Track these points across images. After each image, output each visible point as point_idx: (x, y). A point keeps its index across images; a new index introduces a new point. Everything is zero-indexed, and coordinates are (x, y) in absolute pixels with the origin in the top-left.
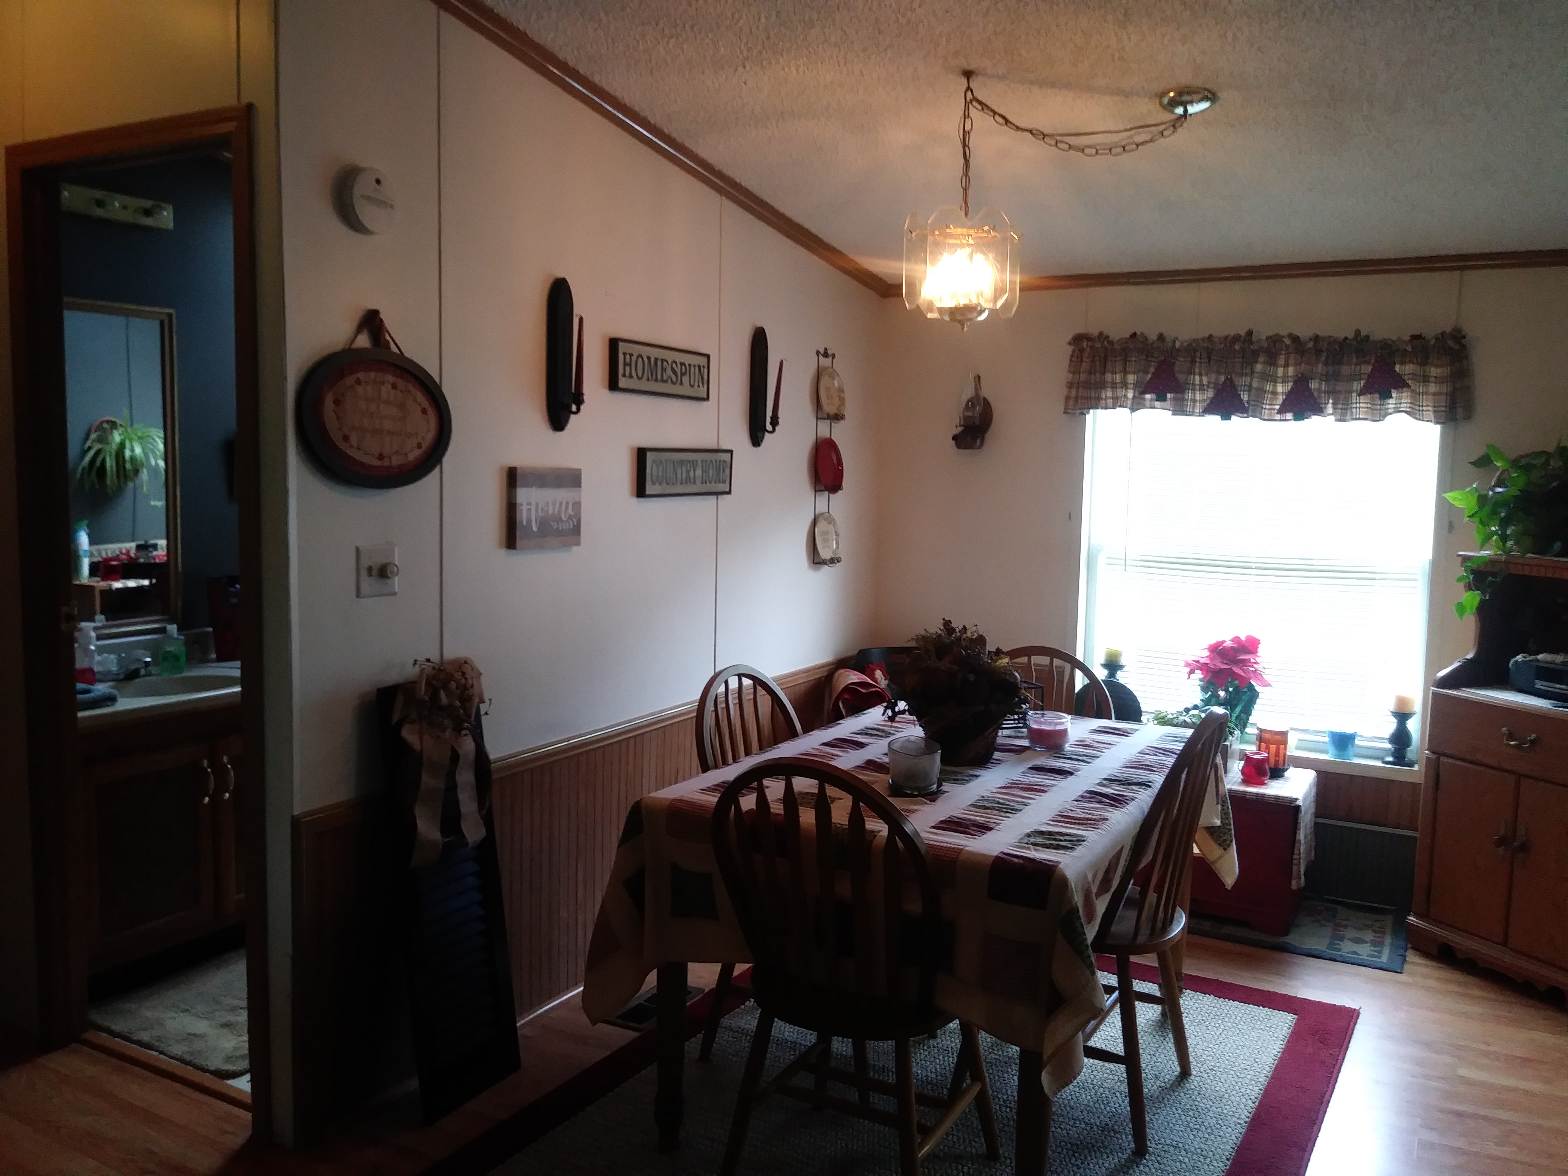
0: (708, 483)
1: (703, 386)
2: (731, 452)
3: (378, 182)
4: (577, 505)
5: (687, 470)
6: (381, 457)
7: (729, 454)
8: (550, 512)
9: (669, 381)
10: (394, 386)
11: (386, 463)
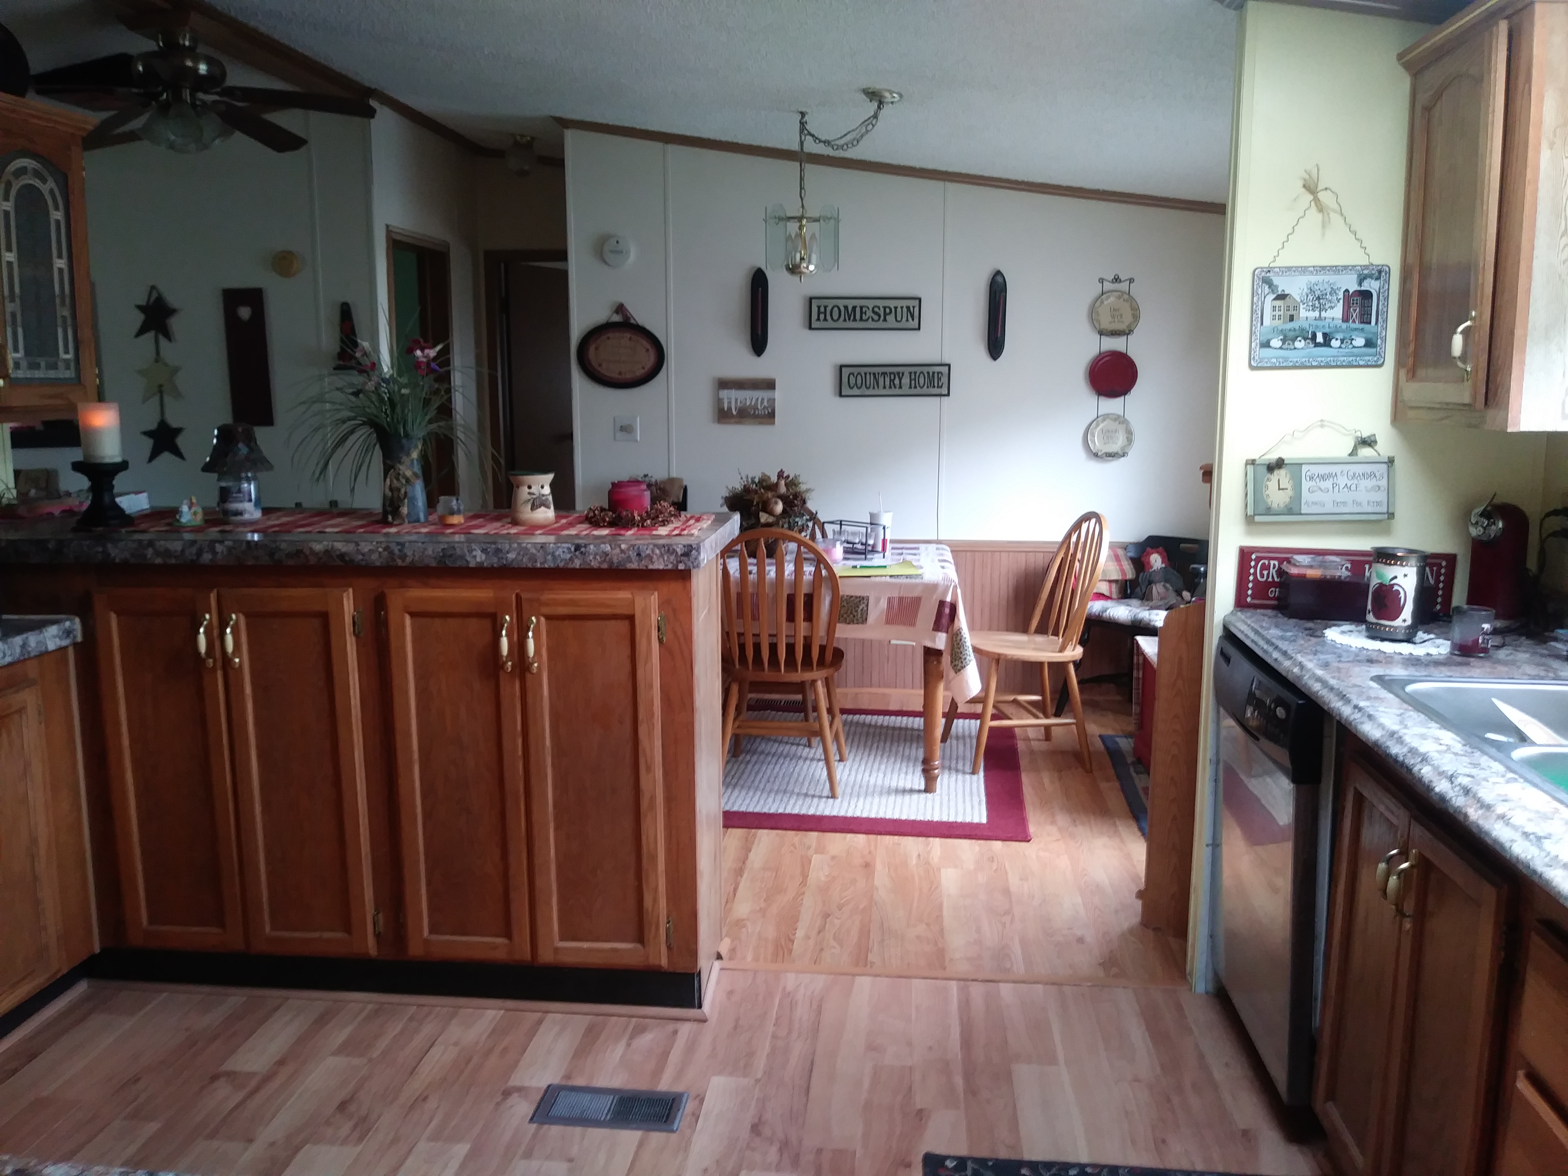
0: (918, 388)
1: (913, 320)
2: (949, 366)
3: (617, 242)
4: (772, 401)
5: (890, 380)
6: (620, 373)
7: (947, 368)
8: (748, 403)
9: (870, 319)
10: (630, 339)
11: (623, 376)
